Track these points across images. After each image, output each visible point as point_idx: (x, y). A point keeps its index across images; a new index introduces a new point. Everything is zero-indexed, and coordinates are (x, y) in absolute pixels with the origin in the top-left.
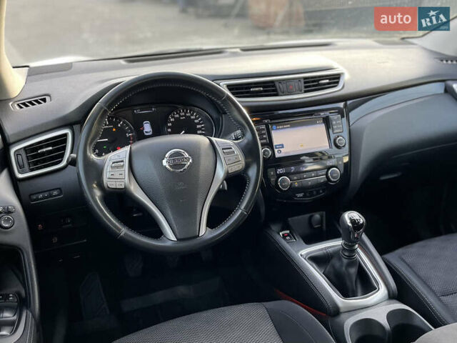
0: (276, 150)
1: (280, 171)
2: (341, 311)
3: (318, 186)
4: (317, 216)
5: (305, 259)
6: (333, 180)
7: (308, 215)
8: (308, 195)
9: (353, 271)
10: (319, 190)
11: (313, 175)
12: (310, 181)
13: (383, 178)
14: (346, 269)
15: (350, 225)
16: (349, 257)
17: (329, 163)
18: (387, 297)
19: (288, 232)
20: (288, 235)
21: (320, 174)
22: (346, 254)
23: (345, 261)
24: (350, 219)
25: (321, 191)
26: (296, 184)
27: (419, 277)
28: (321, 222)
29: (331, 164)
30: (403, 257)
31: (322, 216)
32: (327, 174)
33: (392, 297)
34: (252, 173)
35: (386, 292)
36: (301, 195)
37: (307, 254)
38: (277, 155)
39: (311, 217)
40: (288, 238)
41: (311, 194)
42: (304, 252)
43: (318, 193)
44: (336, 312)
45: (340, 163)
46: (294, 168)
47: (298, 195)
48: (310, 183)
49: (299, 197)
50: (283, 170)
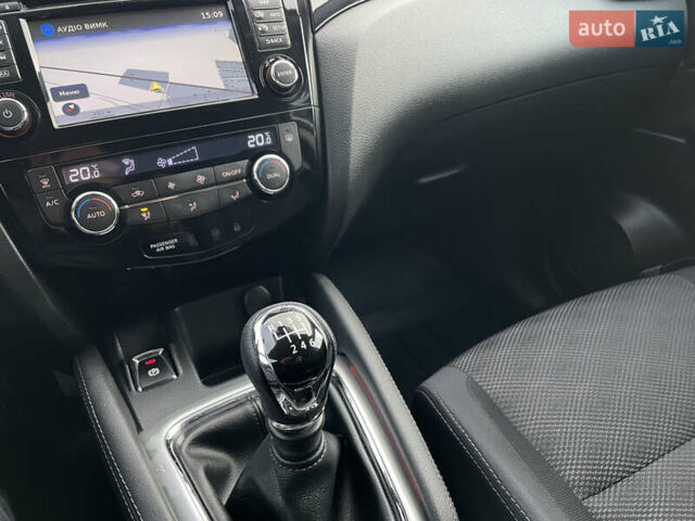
0: (55, 107)
6: (268, 190)
11: (201, 179)
13: (424, 180)
17: (256, 139)
19: (158, 351)
20: (158, 361)
25: (237, 228)
26: (145, 213)
29: (259, 145)
32: (247, 176)
36: (170, 244)
40: (153, 373)
45: (290, 139)
46: (132, 162)
47: (160, 247)
48: (193, 206)
49: (162, 253)
50: (92, 170)
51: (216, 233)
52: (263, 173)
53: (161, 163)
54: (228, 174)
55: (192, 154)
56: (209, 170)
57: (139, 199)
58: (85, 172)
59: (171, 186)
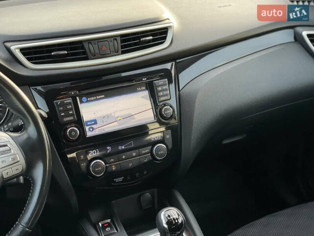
0: (87, 128)
1: (92, 153)
3: (142, 167)
4: (147, 195)
6: (159, 158)
7: (136, 195)
8: (129, 178)
11: (134, 154)
12: (130, 162)
13: (225, 142)
19: (109, 221)
25: (145, 173)
26: (114, 168)
28: (152, 202)
32: (151, 152)
36: (121, 179)
38: (89, 134)
39: (140, 197)
41: (134, 177)
43: (142, 175)
45: (168, 137)
46: (110, 148)
47: (117, 180)
48: (131, 165)
49: (118, 182)
50: (97, 151)
51: (137, 175)
53: (120, 148)
54: (144, 152)
55: (131, 144)
56: (137, 150)
57: (112, 162)
58: (94, 152)
59: (124, 157)
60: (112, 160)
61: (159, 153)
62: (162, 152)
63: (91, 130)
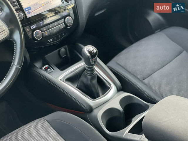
0: (26, 13)
1: (33, 27)
2: (93, 108)
3: (61, 31)
4: (63, 50)
5: (63, 81)
6: (69, 25)
7: (57, 51)
8: (55, 39)
9: (95, 81)
10: (62, 34)
11: (56, 24)
12: (55, 29)
13: (96, 14)
14: (91, 82)
15: (89, 55)
16: (91, 74)
17: (64, 14)
18: (117, 91)
19: (47, 66)
20: (48, 68)
21: (60, 23)
22: (89, 73)
23: (89, 77)
24: (88, 51)
25: (63, 34)
26: (46, 34)
27: (129, 72)
28: (66, 53)
29: (65, 14)
30: (118, 62)
31: (65, 49)
32: (64, 22)
33: (119, 90)
34: (17, 37)
35: (116, 88)
36: (51, 40)
37: (64, 78)
38: (28, 16)
39: (59, 51)
40: (48, 70)
41: (58, 38)
42: (61, 77)
43: (62, 36)
44: (91, 110)
46: (42, 23)
47: (49, 41)
48: (55, 31)
49: (50, 42)
50: (35, 26)
51: (59, 36)
52: (68, 21)
57: (45, 31)
58: (34, 26)
59: (51, 27)
60: (45, 29)
61: (69, 22)
62: (70, 21)
63: (29, 13)
